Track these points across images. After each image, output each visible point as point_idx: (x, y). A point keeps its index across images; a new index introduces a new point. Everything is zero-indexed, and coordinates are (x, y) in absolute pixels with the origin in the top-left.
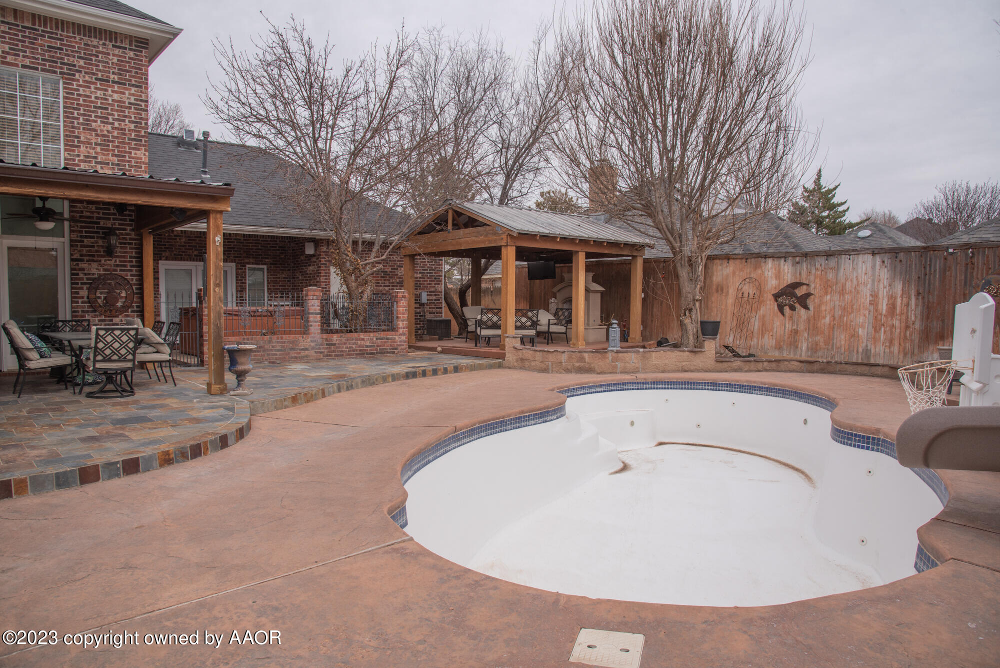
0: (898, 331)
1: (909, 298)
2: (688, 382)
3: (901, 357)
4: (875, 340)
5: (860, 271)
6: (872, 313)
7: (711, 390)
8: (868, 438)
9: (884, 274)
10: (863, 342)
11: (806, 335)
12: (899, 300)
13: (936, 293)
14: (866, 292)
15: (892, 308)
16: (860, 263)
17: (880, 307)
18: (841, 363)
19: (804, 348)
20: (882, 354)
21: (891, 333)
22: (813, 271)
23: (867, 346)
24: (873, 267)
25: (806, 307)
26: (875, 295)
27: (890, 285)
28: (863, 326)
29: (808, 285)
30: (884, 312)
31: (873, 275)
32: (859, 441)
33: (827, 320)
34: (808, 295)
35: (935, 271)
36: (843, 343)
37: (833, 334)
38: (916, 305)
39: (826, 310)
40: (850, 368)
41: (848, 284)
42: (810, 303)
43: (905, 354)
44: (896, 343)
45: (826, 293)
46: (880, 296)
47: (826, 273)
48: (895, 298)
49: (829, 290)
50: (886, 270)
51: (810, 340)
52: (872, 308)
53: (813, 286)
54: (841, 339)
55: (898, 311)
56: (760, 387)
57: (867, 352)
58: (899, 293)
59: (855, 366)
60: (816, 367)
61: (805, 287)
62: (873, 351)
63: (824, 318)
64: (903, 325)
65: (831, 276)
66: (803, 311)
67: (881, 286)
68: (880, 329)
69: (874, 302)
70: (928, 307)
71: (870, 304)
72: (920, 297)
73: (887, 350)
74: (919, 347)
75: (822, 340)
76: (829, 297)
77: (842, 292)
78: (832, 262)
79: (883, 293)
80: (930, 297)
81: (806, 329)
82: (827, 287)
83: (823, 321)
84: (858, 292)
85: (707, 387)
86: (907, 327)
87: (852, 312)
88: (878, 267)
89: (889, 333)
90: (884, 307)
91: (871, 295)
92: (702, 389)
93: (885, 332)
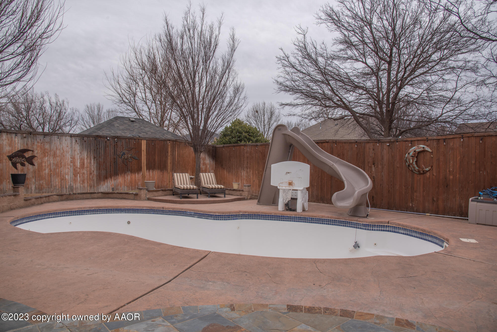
0: (86, 176)
1: (91, 159)
3: (89, 188)
4: (75, 181)
5: (64, 145)
6: (72, 167)
8: (237, 215)
9: (77, 148)
10: (68, 182)
11: (34, 180)
12: (86, 161)
13: (103, 157)
14: (68, 156)
15: (82, 164)
16: (64, 141)
17: (76, 164)
19: (33, 188)
20: (79, 188)
21: (83, 177)
22: (36, 143)
23: (71, 184)
24: (71, 143)
25: (33, 164)
26: (73, 158)
27: (81, 153)
28: (68, 174)
29: (33, 151)
30: (79, 166)
31: (71, 147)
32: (233, 217)
33: (47, 171)
34: (33, 157)
35: (102, 147)
36: (57, 183)
37: (51, 179)
38: (94, 163)
39: (45, 166)
41: (58, 152)
42: (35, 161)
43: (91, 187)
44: (86, 182)
45: (45, 156)
46: (76, 158)
47: (44, 145)
48: (84, 160)
49: (47, 154)
50: (78, 145)
51: (37, 183)
52: (72, 164)
53: (36, 152)
54: (56, 181)
55: (85, 166)
57: (71, 188)
58: (86, 157)
61: (31, 152)
62: (74, 186)
63: (45, 170)
64: (89, 173)
65: (47, 146)
66: (30, 167)
67: (76, 153)
68: (77, 175)
69: (73, 161)
70: (99, 164)
71: (71, 162)
72: (96, 159)
73: (82, 186)
74: (97, 183)
75: (44, 182)
76: (46, 158)
77: (55, 155)
78: (47, 139)
79: (77, 157)
80: (100, 159)
81: (33, 177)
82: (45, 153)
83: (44, 172)
84: (64, 156)
86: (91, 174)
87: (61, 167)
88: (74, 144)
89: (82, 177)
90: (78, 164)
91: (71, 158)
93: (80, 177)
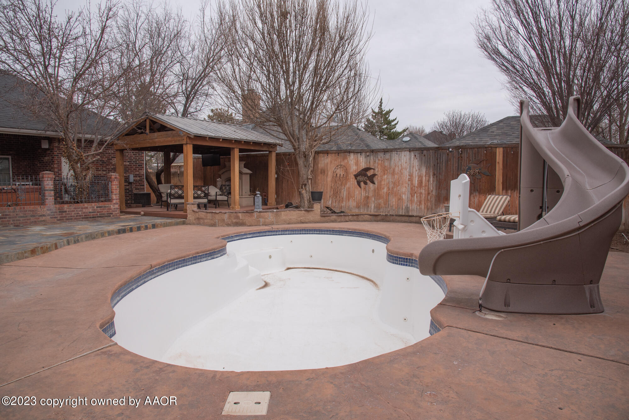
0: (424, 196)
1: (429, 177)
2: (304, 230)
3: (426, 211)
4: (412, 201)
5: (403, 161)
6: (409, 186)
7: (318, 234)
8: (407, 259)
9: (416, 163)
10: (405, 203)
11: (373, 199)
12: (424, 178)
13: (443, 174)
14: (406, 173)
15: (420, 182)
16: (403, 156)
17: (414, 182)
18: (393, 215)
19: (372, 207)
20: (415, 210)
21: (420, 197)
22: (377, 161)
23: (407, 205)
24: (410, 159)
25: (373, 183)
26: (411, 175)
27: (419, 169)
28: (405, 194)
29: (374, 169)
30: (416, 185)
31: (410, 164)
32: (402, 261)
33: (385, 190)
34: (374, 175)
35: (443, 161)
36: (394, 203)
37: (389, 198)
38: (433, 181)
39: (384, 184)
40: (399, 218)
41: (397, 169)
42: (375, 180)
43: (428, 209)
44: (423, 203)
45: (384, 174)
46: (414, 176)
47: (384, 162)
48: (422, 177)
49: (386, 172)
50: (417, 160)
51: (376, 202)
52: (409, 183)
53: (377, 170)
54: (393, 201)
55: (424, 184)
56: (347, 231)
57: (407, 208)
58: (424, 174)
59: (401, 217)
60: (379, 218)
61: (372, 170)
62: (410, 208)
63: (384, 189)
64: (427, 192)
65: (387, 164)
66: (371, 185)
67: (414, 170)
68: (414, 195)
69: (411, 180)
70: (439, 182)
71: (409, 180)
72: (435, 176)
73: (418, 207)
74: (435, 205)
75: (382, 202)
76: (386, 176)
77: (393, 174)
78: (388, 155)
79: (415, 174)
80: (440, 176)
81: (373, 196)
82: (385, 170)
83: (383, 191)
84: (402, 174)
85: (315, 232)
86: (429, 194)
87: (399, 185)
88: (412, 159)
89: (419, 197)
90: (416, 182)
91: (409, 175)
92: (313, 234)
93: (417, 197)
